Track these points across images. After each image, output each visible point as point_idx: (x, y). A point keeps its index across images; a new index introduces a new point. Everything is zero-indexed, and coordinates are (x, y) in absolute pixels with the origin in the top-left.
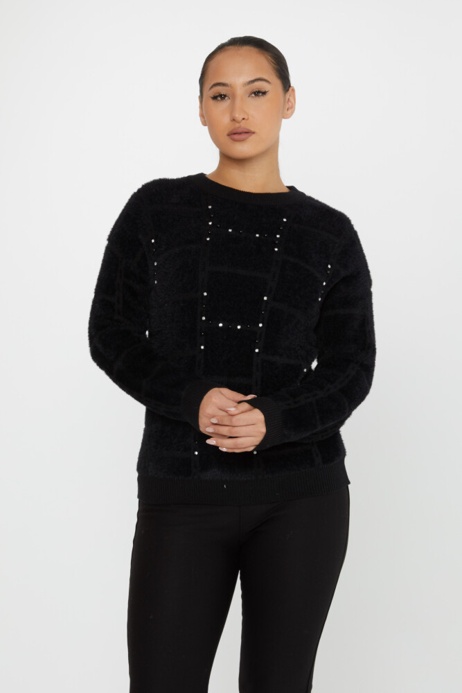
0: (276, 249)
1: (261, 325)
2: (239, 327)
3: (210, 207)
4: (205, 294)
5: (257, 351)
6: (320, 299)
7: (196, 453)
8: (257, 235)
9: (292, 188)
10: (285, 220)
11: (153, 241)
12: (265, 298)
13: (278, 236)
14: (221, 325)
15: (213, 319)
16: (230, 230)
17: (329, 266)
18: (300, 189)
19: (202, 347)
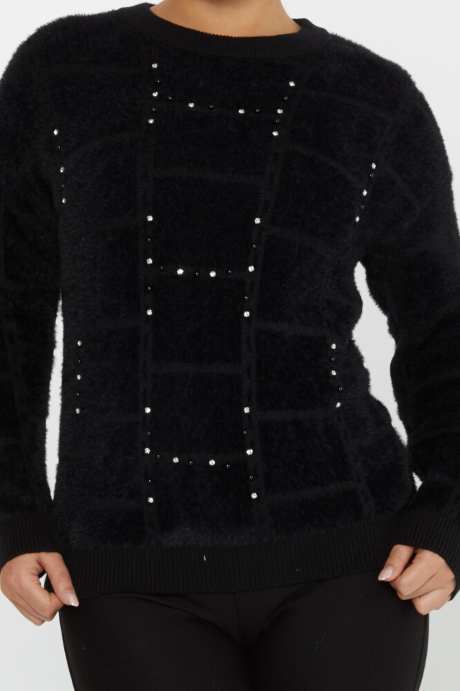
0: (275, 134)
1: (251, 269)
2: (213, 274)
3: (155, 66)
4: (150, 218)
5: (247, 314)
6: (358, 219)
7: (151, 500)
8: (241, 111)
9: (303, 23)
10: (292, 84)
11: (56, 132)
12: (257, 221)
13: (280, 111)
14: (180, 272)
15: (166, 260)
16: (191, 105)
17: (374, 166)
18: (317, 22)
19: (150, 313)
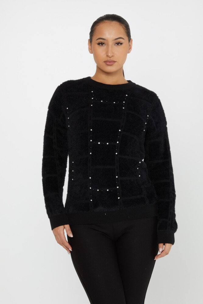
0: (124, 108)
1: (118, 142)
2: (108, 144)
3: (92, 92)
4: (91, 130)
5: (116, 154)
6: (144, 130)
7: (91, 200)
8: (114, 103)
9: (129, 81)
10: (127, 95)
11: (67, 108)
12: (120, 130)
13: (124, 102)
14: (99, 143)
15: (95, 140)
16: (102, 101)
17: (148, 116)
18: (133, 81)
19: (91, 153)
